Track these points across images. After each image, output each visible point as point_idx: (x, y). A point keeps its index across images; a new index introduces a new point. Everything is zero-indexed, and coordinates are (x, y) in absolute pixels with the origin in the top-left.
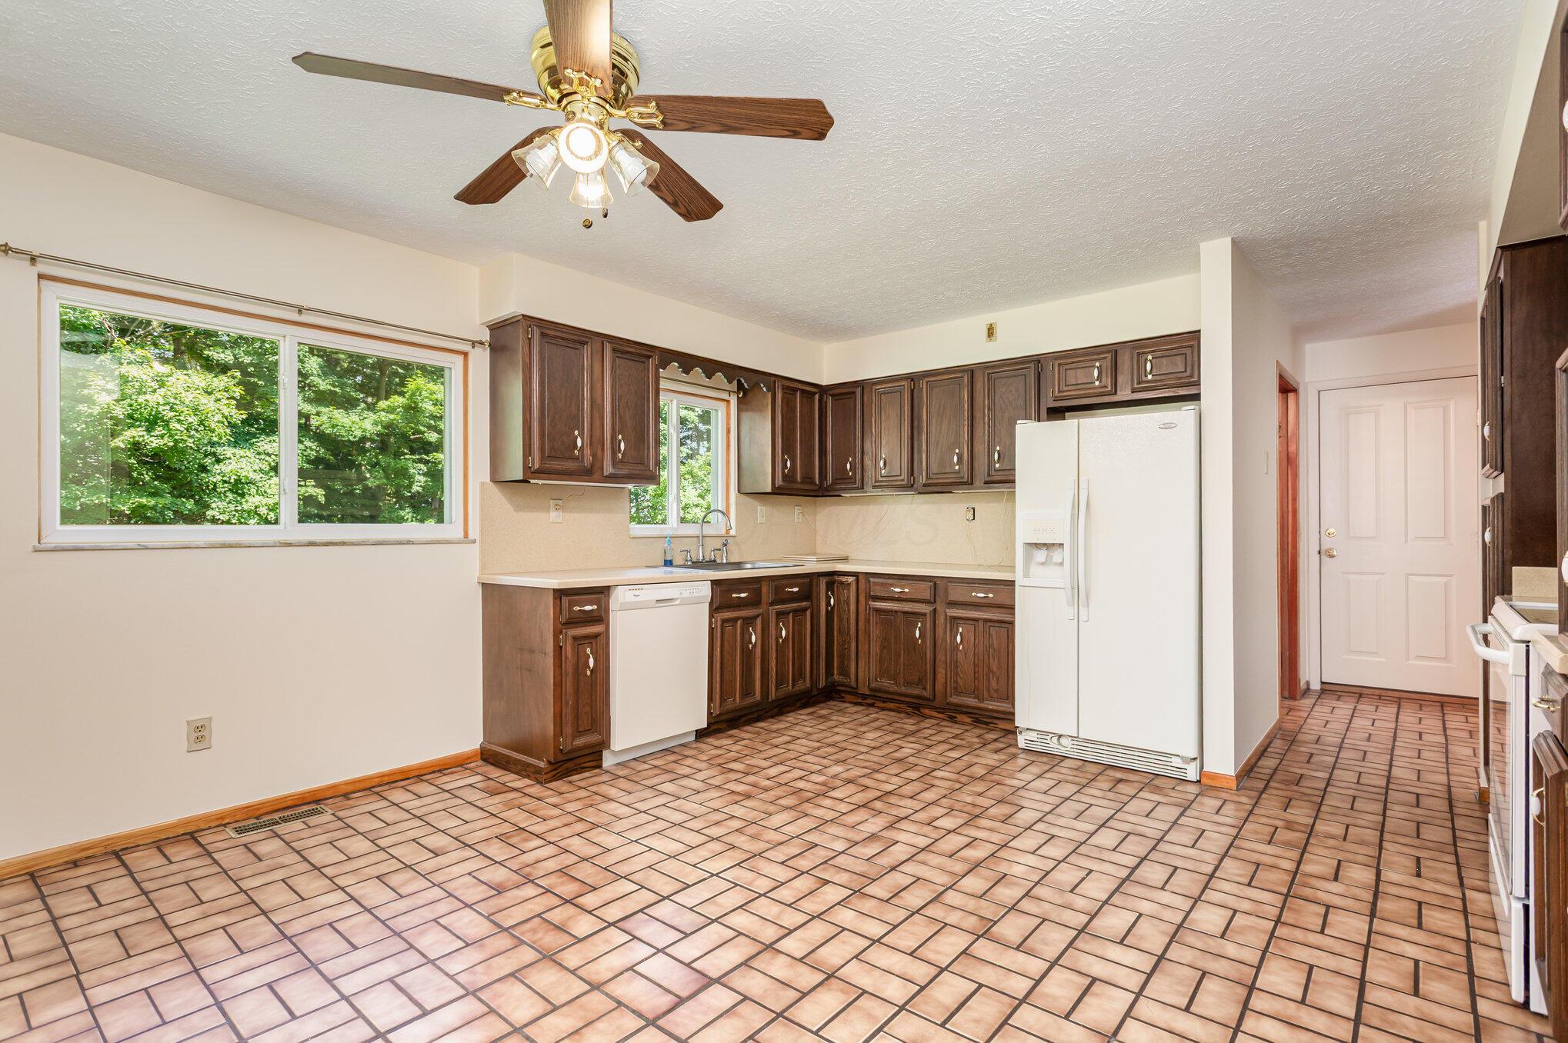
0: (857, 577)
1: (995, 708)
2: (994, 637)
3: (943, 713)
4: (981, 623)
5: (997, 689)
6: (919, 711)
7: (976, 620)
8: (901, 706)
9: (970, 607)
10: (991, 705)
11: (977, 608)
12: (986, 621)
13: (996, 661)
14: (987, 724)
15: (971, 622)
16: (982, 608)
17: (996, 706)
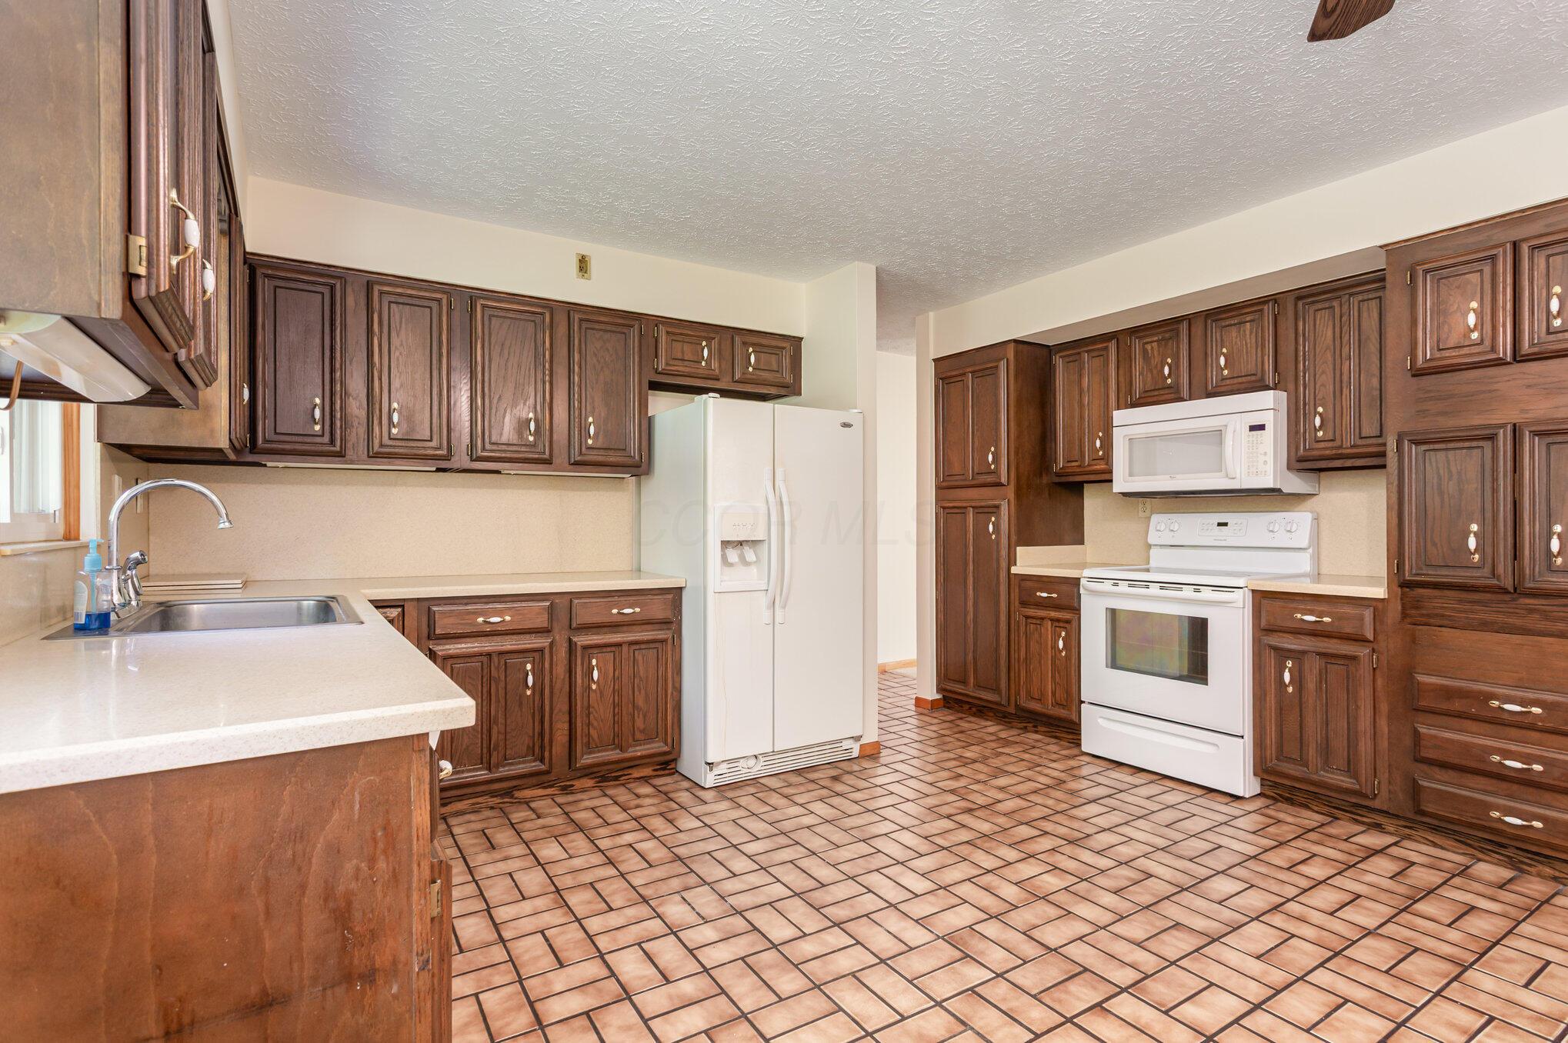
0: (403, 606)
1: (644, 753)
2: (641, 662)
3: (551, 786)
4: (625, 648)
5: (644, 729)
6: (512, 797)
7: (619, 645)
8: (479, 800)
9: (605, 629)
10: (640, 751)
11: (615, 629)
12: (631, 643)
13: (643, 692)
14: (616, 778)
15: (609, 649)
16: (620, 628)
17: (645, 750)
